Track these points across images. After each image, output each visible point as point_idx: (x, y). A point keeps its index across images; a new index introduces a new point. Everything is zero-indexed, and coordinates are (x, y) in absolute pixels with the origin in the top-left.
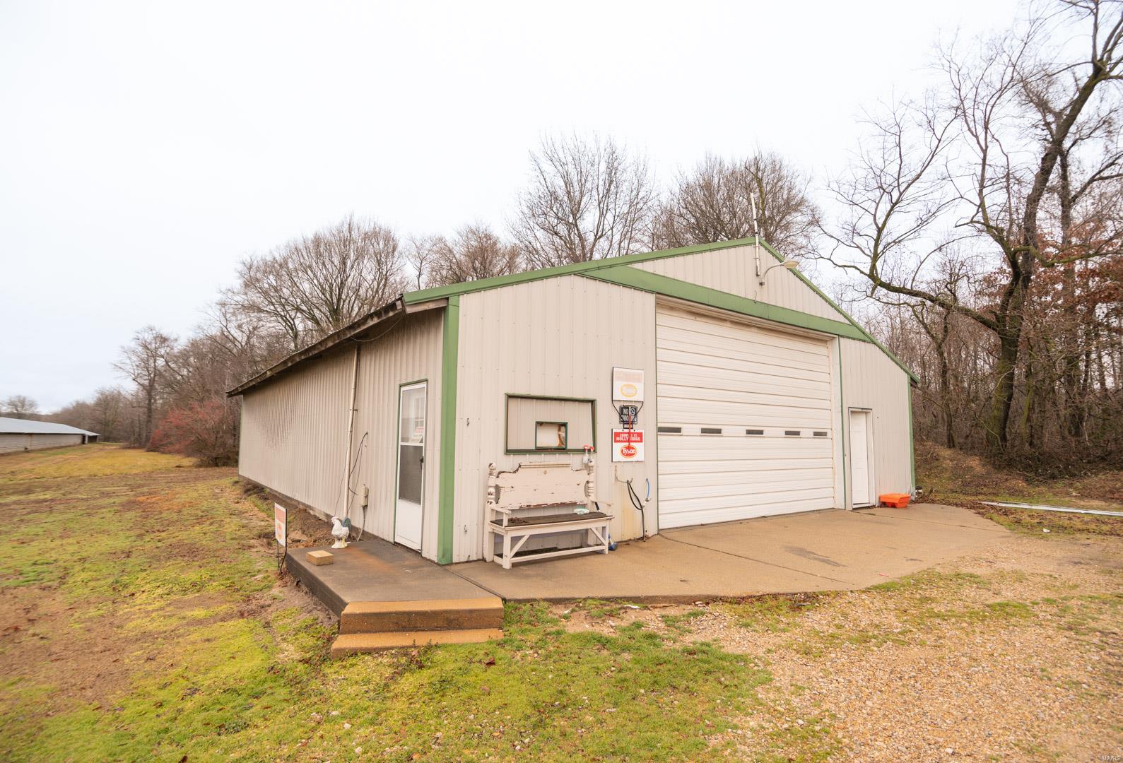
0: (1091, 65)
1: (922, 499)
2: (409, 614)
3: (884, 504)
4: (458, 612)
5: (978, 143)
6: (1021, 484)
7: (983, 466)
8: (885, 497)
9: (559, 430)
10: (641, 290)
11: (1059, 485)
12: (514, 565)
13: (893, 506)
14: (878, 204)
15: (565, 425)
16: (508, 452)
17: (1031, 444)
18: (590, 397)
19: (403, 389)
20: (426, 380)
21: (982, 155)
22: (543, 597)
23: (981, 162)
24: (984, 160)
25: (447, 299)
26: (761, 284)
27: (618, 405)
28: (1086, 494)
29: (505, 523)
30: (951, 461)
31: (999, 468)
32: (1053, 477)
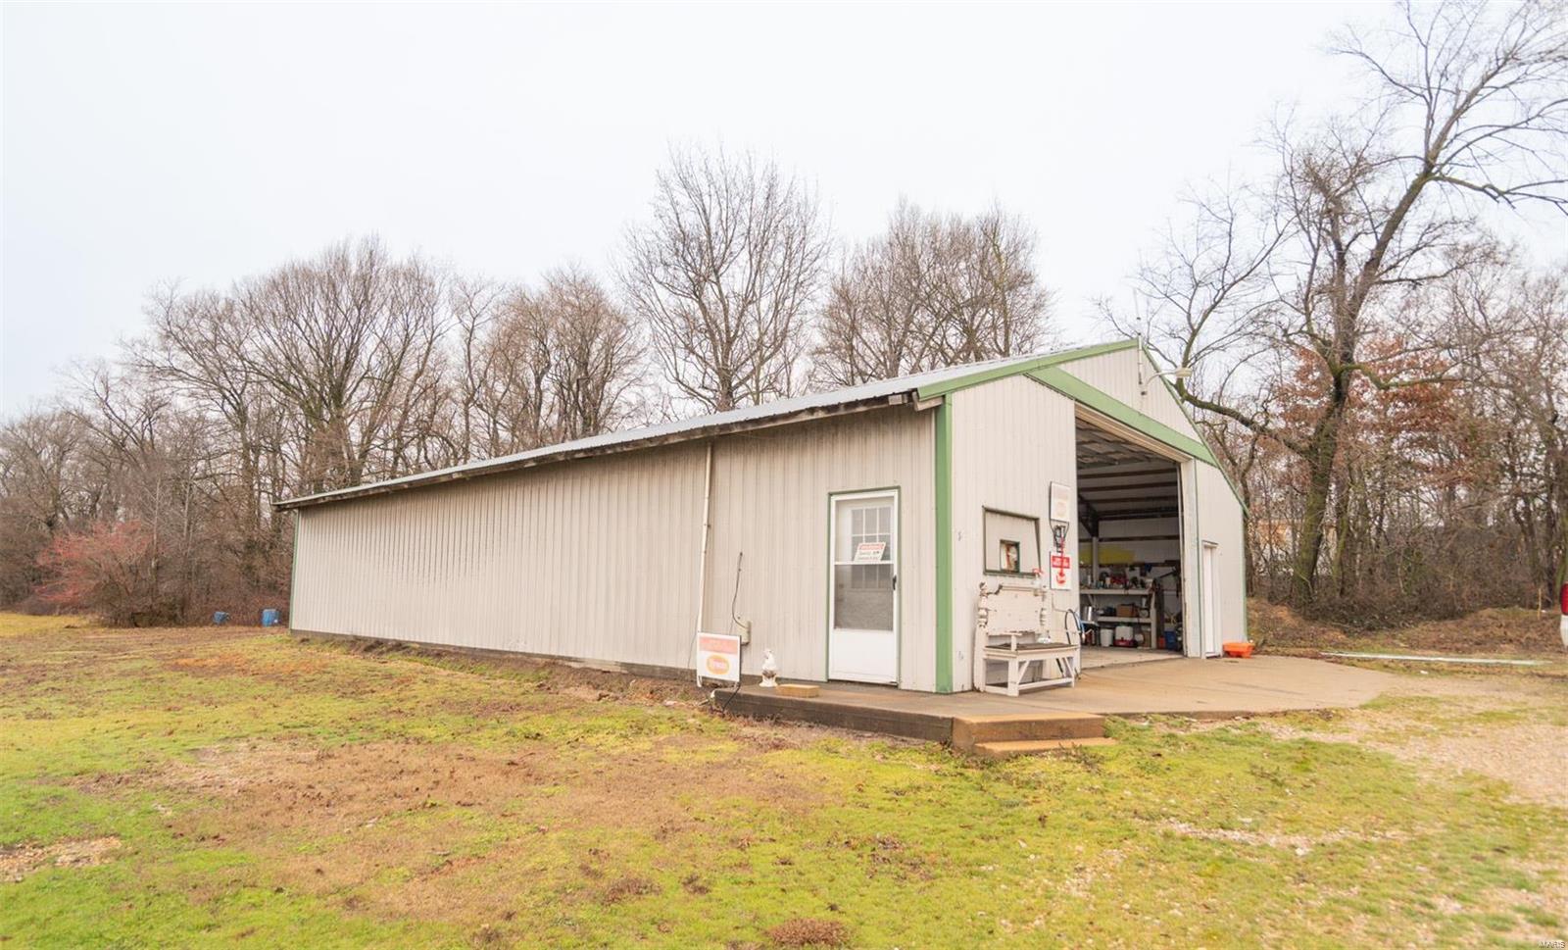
0: (1422, 162)
1: (1256, 650)
2: (1029, 723)
3: (1228, 654)
4: (1069, 721)
5: (1310, 240)
6: (1341, 637)
7: (1294, 616)
8: (1228, 646)
9: (1008, 550)
10: (1064, 394)
11: (1382, 636)
12: (1022, 693)
13: (1239, 655)
14: (1191, 300)
15: (1016, 545)
16: (987, 572)
17: (1342, 592)
18: (1035, 515)
19: (834, 499)
20: (898, 488)
21: (1312, 254)
22: (1114, 711)
23: (1311, 262)
24: (1315, 260)
25: (944, 397)
26: (1143, 393)
27: (1054, 524)
28: (1414, 645)
29: (1014, 647)
30: (1256, 611)
31: (1312, 618)
32: (1370, 629)
